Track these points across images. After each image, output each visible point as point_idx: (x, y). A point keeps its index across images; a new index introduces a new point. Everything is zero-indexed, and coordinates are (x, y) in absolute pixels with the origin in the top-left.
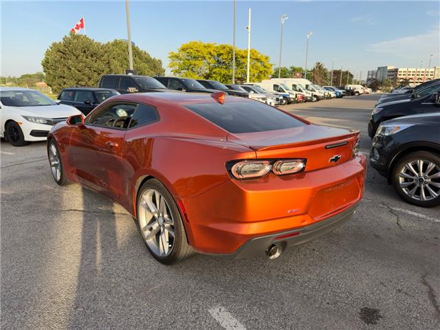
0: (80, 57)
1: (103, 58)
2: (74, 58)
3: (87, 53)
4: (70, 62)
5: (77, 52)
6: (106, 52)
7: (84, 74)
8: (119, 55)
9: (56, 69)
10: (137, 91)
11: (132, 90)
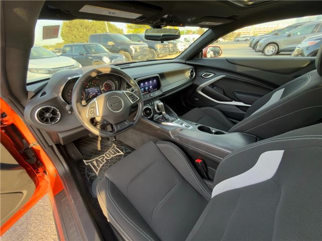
0: (80, 29)
1: (92, 29)
2: (76, 30)
3: (83, 26)
4: (75, 32)
5: (78, 26)
6: (93, 26)
7: (84, 39)
8: (100, 27)
9: (68, 37)
10: (114, 44)
11: (110, 43)
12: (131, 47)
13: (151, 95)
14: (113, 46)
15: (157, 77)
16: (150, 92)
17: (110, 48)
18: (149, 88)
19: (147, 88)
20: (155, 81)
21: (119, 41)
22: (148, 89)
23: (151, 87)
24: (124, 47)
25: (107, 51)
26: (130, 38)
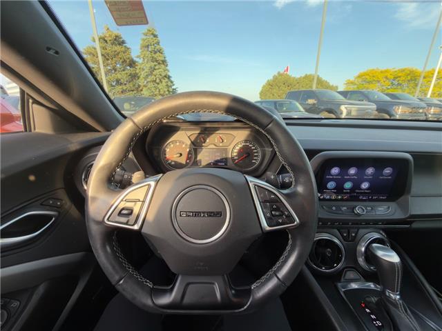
0: (281, 87)
2: (277, 88)
3: (286, 84)
4: (275, 91)
5: (280, 84)
6: (298, 83)
10: (315, 102)
11: (311, 101)
12: (343, 108)
13: (358, 210)
14: (314, 104)
15: (405, 161)
16: (356, 199)
17: (308, 107)
18: (357, 186)
19: (348, 185)
20: (388, 171)
21: (325, 99)
22: (352, 190)
23: (365, 185)
24: (329, 106)
25: (302, 109)
26: (345, 97)
